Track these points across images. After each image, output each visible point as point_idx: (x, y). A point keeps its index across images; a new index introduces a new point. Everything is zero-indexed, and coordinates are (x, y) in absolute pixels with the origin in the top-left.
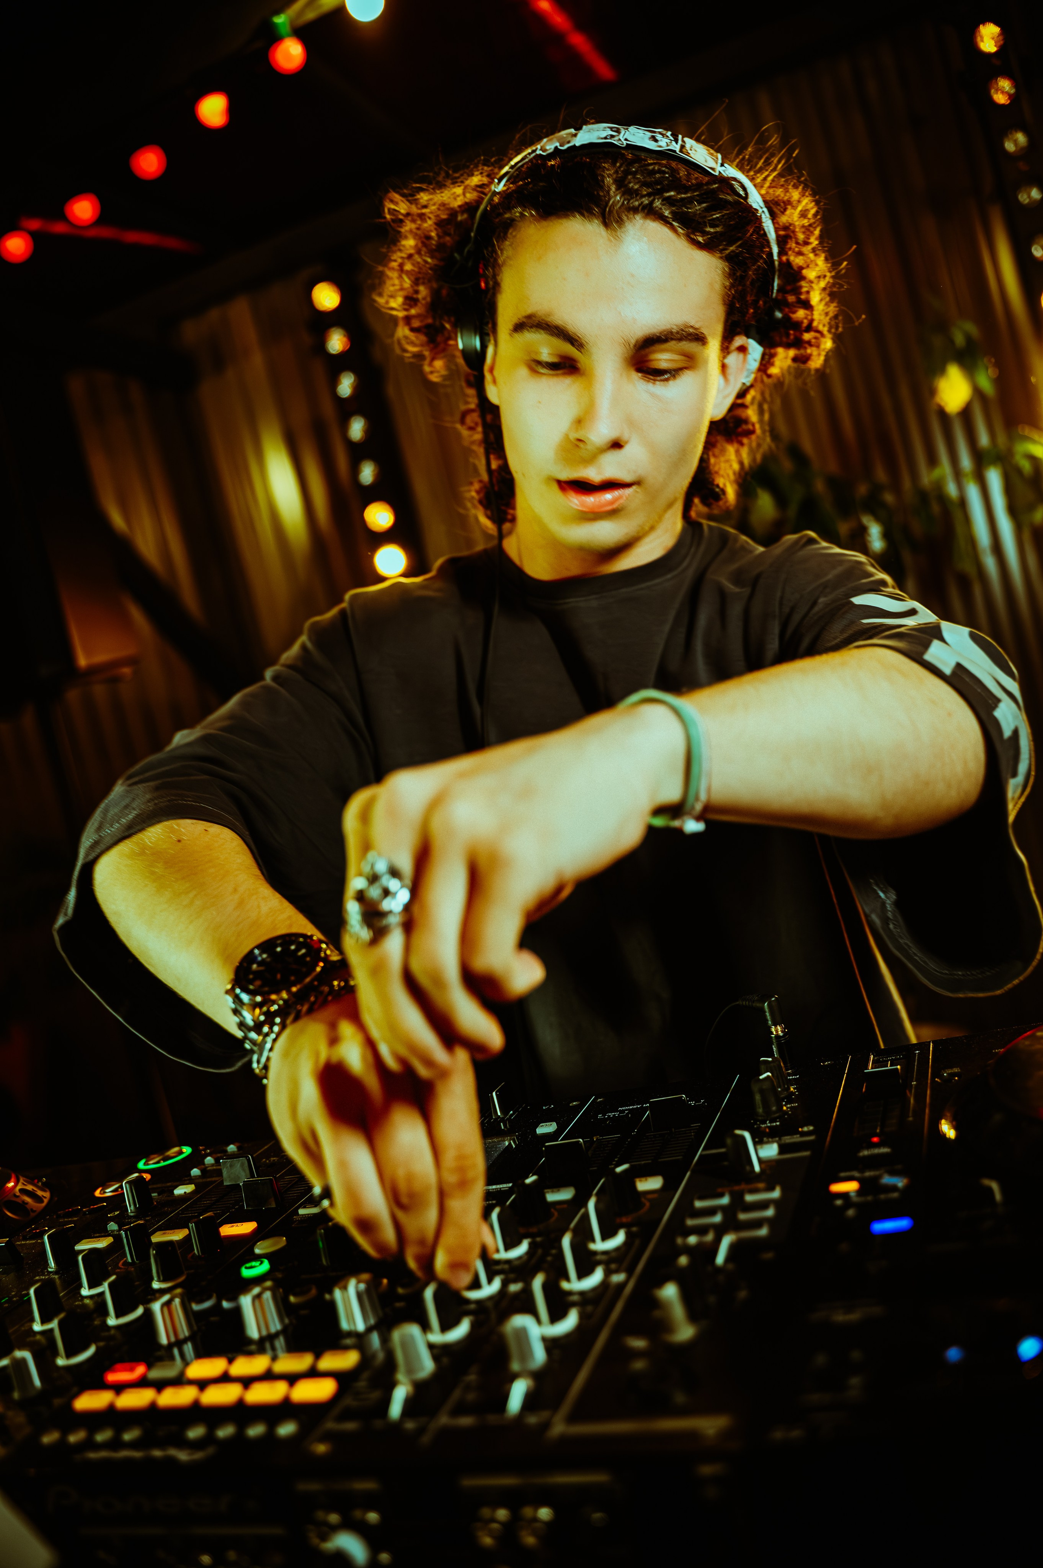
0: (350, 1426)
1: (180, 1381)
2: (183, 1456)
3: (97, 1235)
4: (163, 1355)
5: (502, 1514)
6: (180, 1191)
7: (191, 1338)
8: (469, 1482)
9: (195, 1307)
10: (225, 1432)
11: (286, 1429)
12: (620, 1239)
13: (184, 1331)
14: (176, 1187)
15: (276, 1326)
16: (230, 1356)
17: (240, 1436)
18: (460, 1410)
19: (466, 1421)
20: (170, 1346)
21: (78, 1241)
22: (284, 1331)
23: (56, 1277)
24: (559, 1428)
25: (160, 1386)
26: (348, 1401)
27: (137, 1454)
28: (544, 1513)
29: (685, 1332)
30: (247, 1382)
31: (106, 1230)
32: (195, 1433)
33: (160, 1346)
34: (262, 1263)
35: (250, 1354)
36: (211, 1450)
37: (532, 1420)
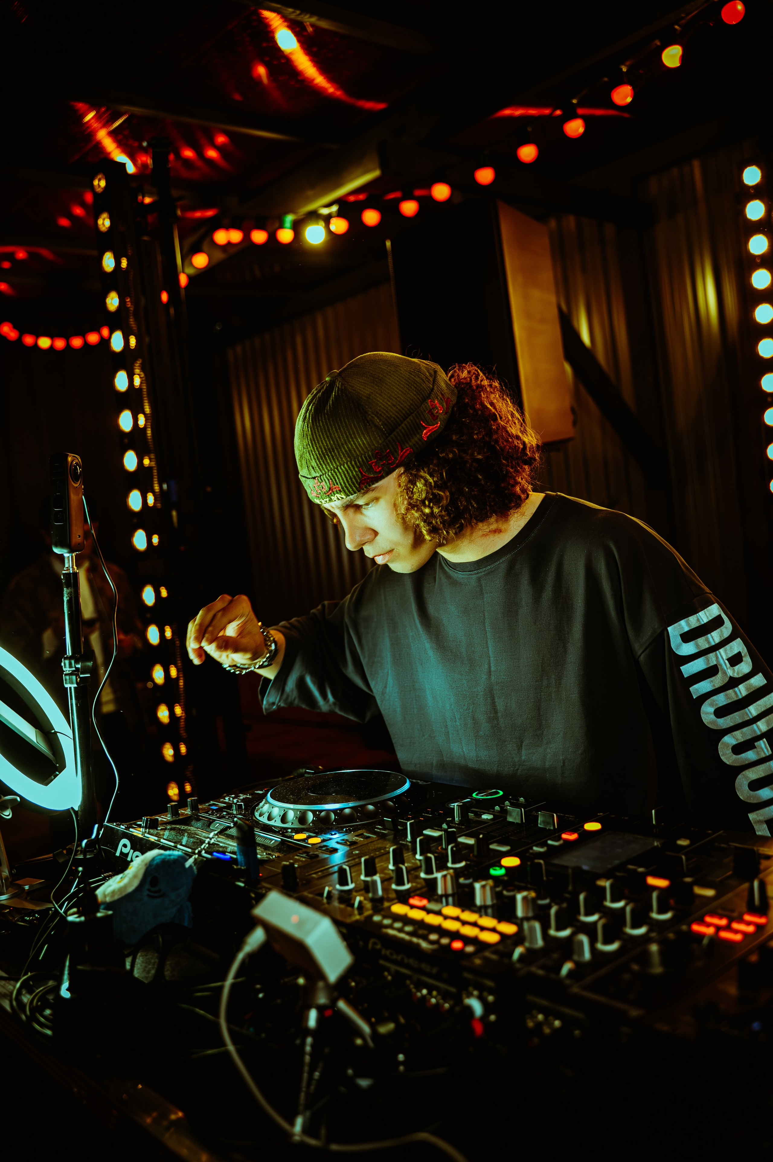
0: (494, 957)
1: (439, 913)
2: (424, 945)
3: (437, 828)
4: (438, 899)
5: (540, 1017)
6: (485, 817)
7: (453, 895)
8: (530, 998)
9: (462, 880)
10: (445, 941)
11: (470, 949)
12: (668, 916)
13: (450, 891)
14: (484, 813)
15: (489, 902)
16: (463, 909)
17: (449, 945)
18: (542, 967)
19: (541, 972)
20: (441, 896)
21: (425, 829)
22: (492, 906)
23: (410, 844)
24: (575, 990)
25: (429, 912)
26: (501, 947)
27: (407, 937)
28: (557, 1023)
29: (658, 970)
30: (464, 923)
31: (441, 827)
32: (433, 937)
33: (437, 894)
34: (501, 869)
35: (473, 911)
36: (435, 947)
37: (568, 982)
